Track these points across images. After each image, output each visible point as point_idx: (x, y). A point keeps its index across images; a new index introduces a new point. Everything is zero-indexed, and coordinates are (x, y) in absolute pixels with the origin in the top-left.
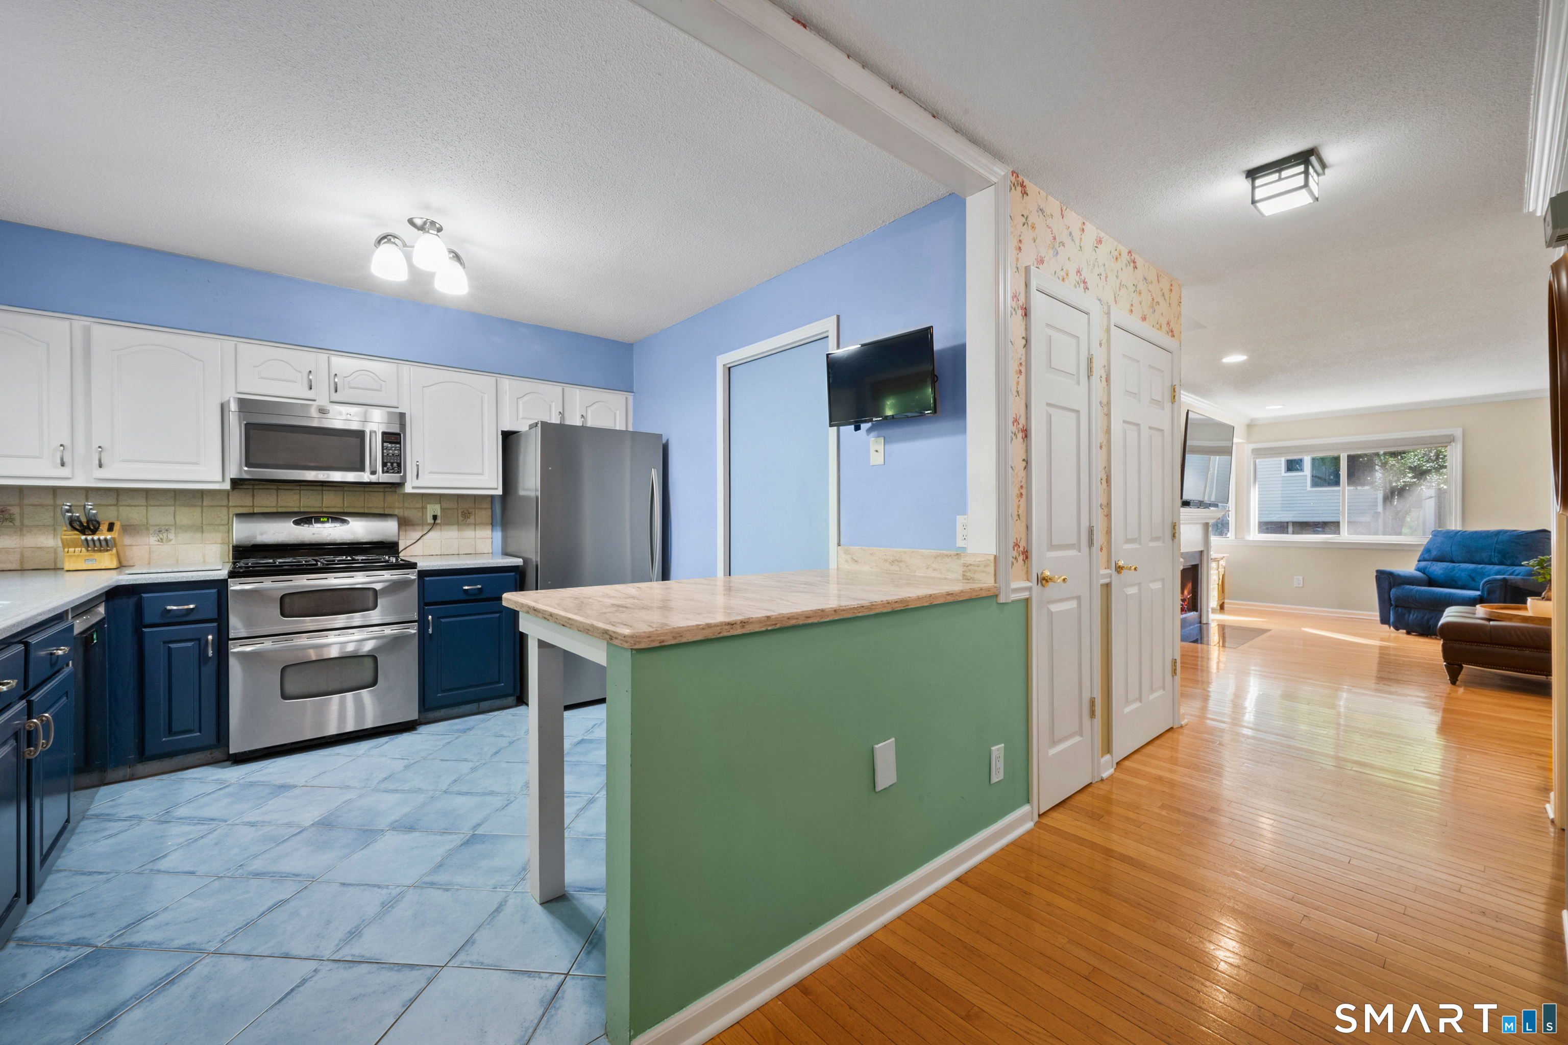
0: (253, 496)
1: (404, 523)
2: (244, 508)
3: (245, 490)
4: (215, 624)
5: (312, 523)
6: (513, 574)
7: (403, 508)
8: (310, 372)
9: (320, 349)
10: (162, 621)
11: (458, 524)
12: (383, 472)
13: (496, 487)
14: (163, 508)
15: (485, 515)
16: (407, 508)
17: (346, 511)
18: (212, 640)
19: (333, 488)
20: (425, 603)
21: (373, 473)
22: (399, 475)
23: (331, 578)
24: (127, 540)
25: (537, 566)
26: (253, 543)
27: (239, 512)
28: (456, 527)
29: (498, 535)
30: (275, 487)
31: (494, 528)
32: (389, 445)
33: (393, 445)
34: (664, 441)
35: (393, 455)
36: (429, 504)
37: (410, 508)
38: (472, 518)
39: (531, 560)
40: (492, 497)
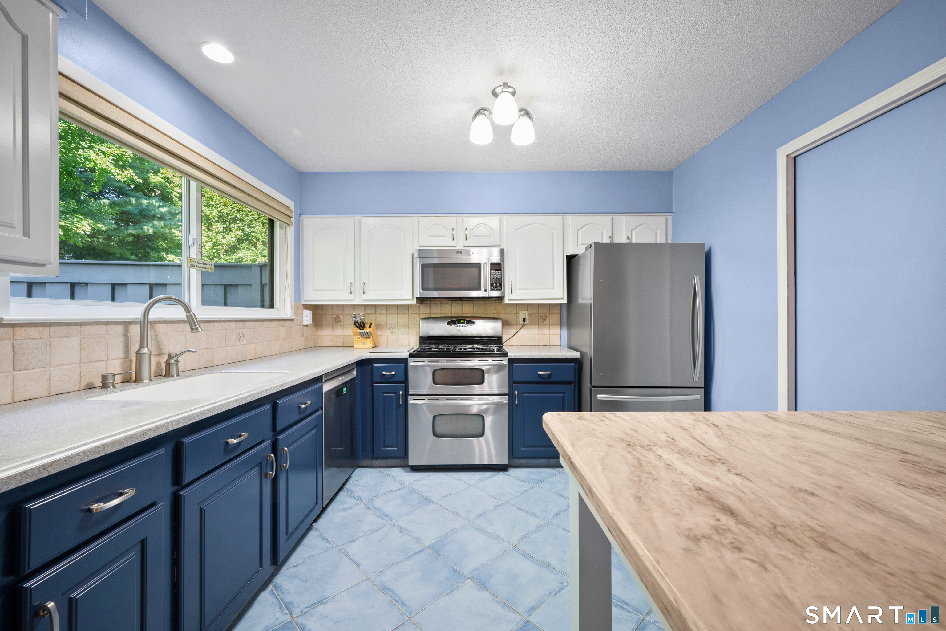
0: (430, 308)
1: (506, 324)
2: (426, 315)
3: (426, 304)
4: (403, 385)
5: (456, 324)
6: (573, 364)
7: (505, 313)
8: (453, 229)
9: (458, 214)
10: (381, 381)
11: (538, 324)
12: (491, 290)
13: (562, 297)
14: (393, 315)
15: (555, 318)
16: (508, 314)
17: (475, 315)
18: (402, 394)
19: (468, 302)
20: (513, 382)
21: (486, 290)
22: (500, 291)
23: (458, 361)
24: (379, 332)
25: (591, 359)
26: (428, 335)
27: (424, 317)
28: (537, 326)
29: (565, 332)
30: (440, 302)
31: (562, 327)
32: (495, 272)
33: (497, 271)
34: (706, 249)
35: (497, 278)
36: (521, 310)
37: (510, 314)
38: (547, 320)
39: (586, 353)
40: (561, 305)
